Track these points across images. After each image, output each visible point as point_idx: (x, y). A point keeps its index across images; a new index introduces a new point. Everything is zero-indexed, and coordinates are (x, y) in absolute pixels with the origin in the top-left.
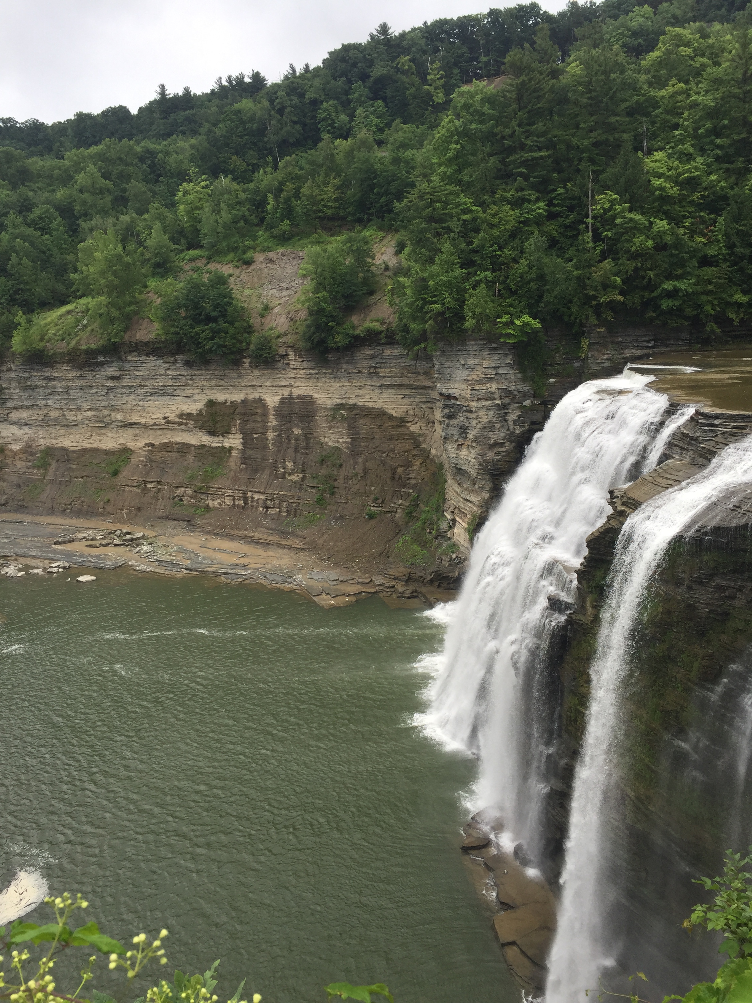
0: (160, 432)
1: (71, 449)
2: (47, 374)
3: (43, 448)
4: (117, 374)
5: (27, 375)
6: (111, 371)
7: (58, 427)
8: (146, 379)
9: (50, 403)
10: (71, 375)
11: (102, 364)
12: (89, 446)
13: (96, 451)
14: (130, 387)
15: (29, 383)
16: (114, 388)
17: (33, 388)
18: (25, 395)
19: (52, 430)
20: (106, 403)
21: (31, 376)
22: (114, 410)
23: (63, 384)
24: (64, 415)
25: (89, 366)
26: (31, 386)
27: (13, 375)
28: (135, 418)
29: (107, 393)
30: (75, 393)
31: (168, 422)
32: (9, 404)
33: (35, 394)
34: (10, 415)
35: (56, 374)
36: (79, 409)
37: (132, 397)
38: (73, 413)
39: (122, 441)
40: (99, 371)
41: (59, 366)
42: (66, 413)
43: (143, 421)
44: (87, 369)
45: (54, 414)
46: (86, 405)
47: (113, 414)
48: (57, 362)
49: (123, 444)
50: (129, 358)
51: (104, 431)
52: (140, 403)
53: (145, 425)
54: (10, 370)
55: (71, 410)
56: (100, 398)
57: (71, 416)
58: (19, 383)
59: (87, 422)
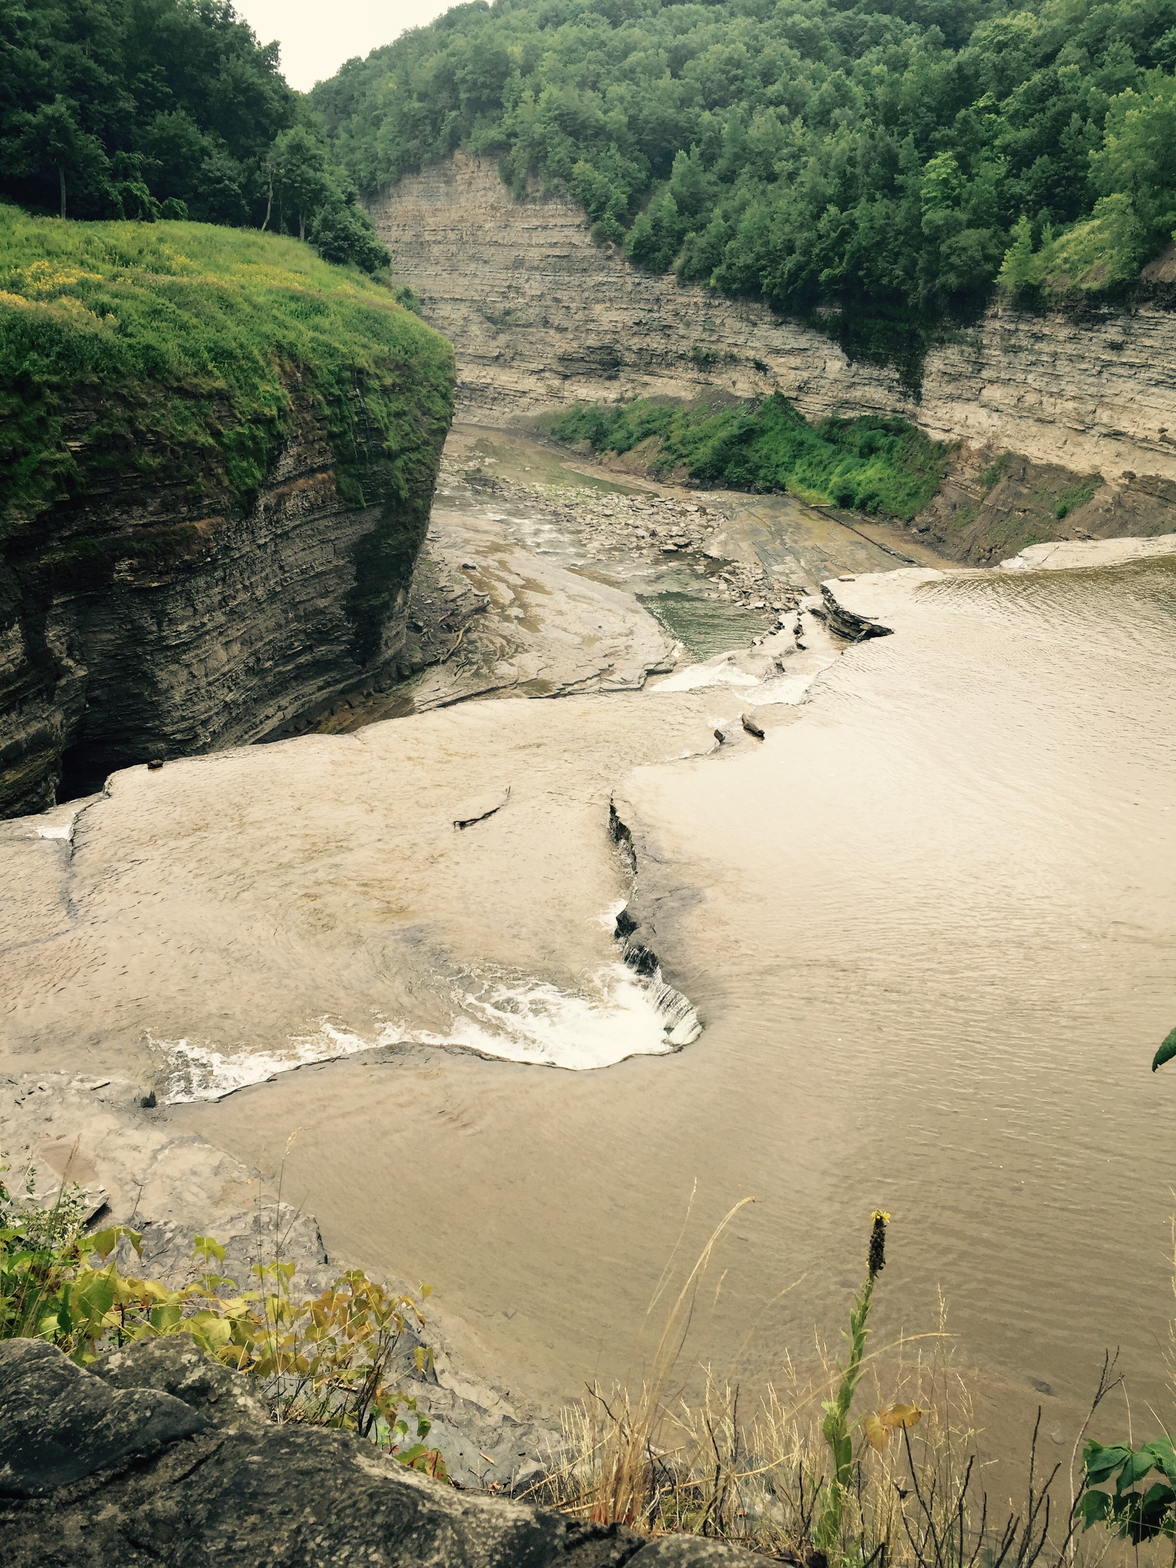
0: (1149, 455)
1: (1035, 461)
2: (1036, 329)
3: (1002, 452)
4: (1119, 339)
5: (1012, 327)
6: (1112, 333)
7: (1031, 421)
8: (1156, 354)
9: (1030, 378)
10: (1064, 333)
11: (1103, 319)
12: (1055, 461)
13: (1061, 469)
14: (1132, 366)
15: (1013, 342)
16: (1109, 364)
17: (1016, 350)
18: (1005, 360)
19: (1023, 424)
20: (1093, 390)
21: (1017, 330)
22: (1102, 404)
23: (1051, 348)
24: (1041, 403)
25: (1088, 321)
26: (1014, 346)
27: (997, 324)
28: (1124, 424)
29: (1100, 372)
30: (1063, 367)
31: (1164, 439)
32: (985, 374)
33: (1016, 361)
34: (984, 392)
35: (1046, 331)
36: (1060, 394)
37: (1131, 384)
38: (1052, 400)
39: (1097, 460)
40: (1098, 331)
41: (1051, 315)
42: (1044, 399)
43: (1131, 431)
44: (1084, 325)
45: (1031, 398)
46: (1071, 390)
47: (1099, 411)
48: (1051, 310)
49: (1095, 467)
50: (1142, 312)
51: (1080, 439)
52: (1138, 398)
53: (1132, 438)
54: (995, 316)
55: (1051, 395)
56: (1092, 379)
57: (1050, 407)
58: (1002, 339)
59: (1065, 420)
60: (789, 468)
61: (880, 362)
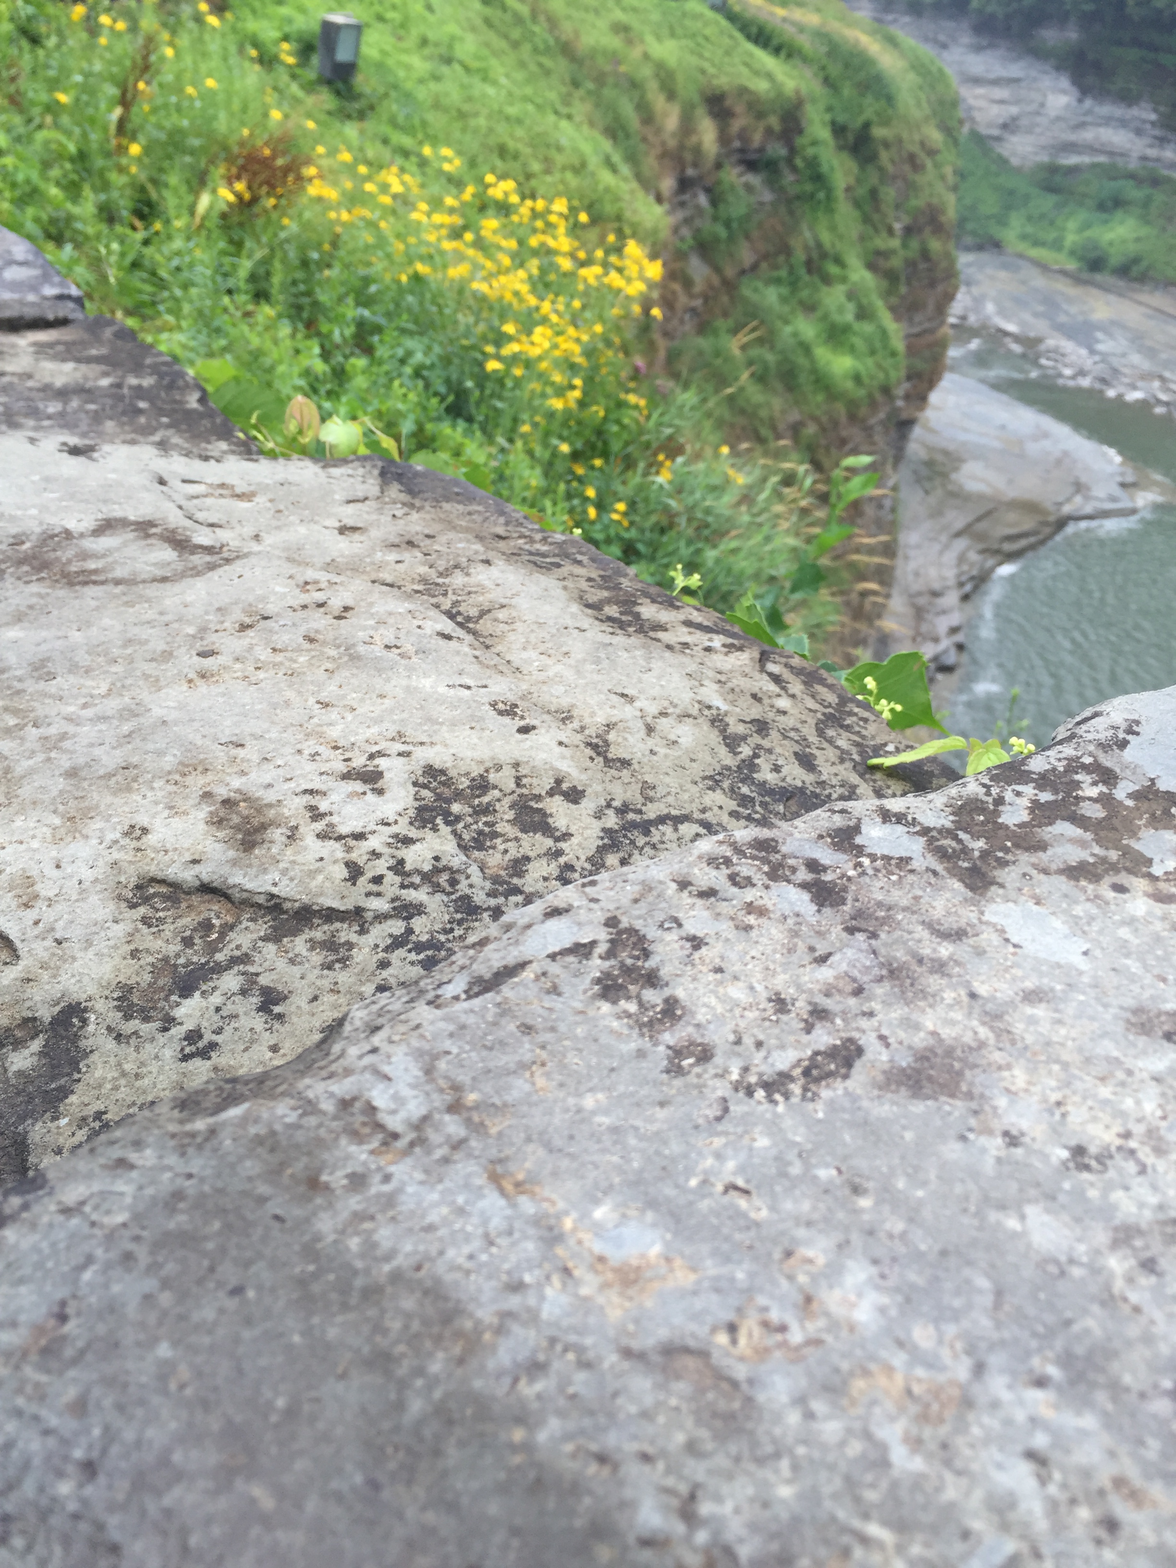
60: (1002, 221)
61: (1127, 98)
